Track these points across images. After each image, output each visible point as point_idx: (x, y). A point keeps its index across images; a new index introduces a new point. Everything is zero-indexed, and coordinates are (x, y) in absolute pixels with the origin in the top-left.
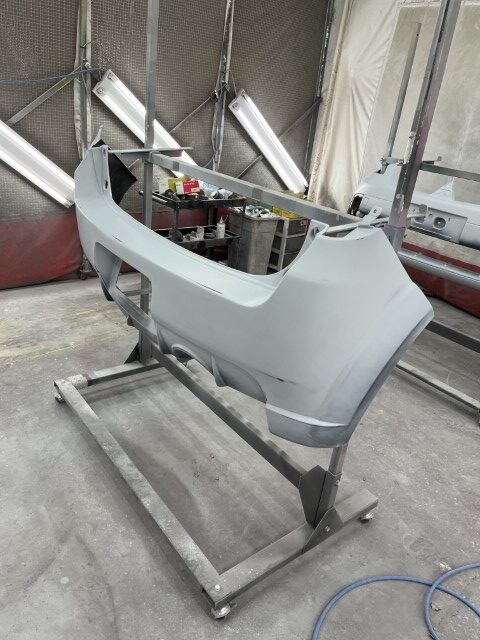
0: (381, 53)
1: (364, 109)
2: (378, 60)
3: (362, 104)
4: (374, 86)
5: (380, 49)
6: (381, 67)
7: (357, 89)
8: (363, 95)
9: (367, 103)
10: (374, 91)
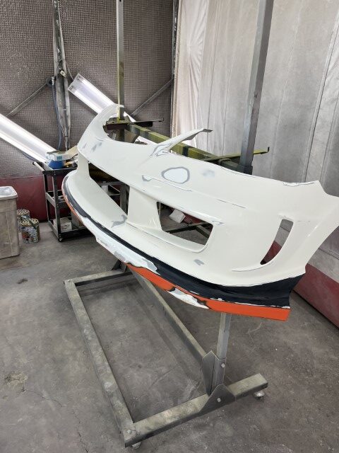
1: (196, 83)
2: (201, 36)
3: (195, 79)
4: (199, 60)
6: (202, 42)
7: (192, 65)
8: (195, 69)
10: (199, 64)
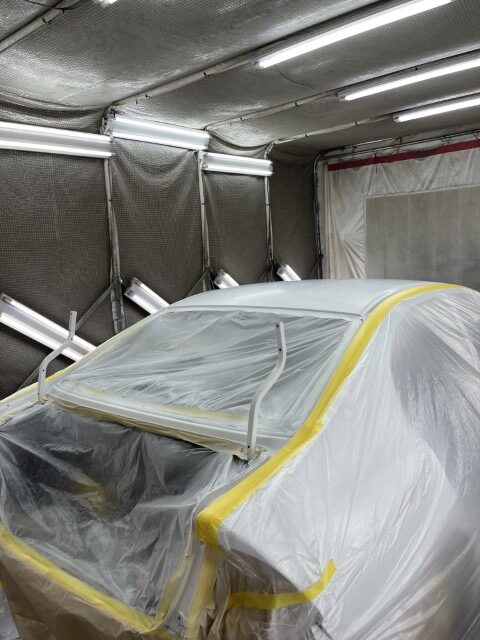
0: (360, 225)
1: (358, 256)
2: (359, 229)
3: (356, 254)
5: (359, 222)
7: (349, 246)
8: (355, 250)
9: (359, 253)
